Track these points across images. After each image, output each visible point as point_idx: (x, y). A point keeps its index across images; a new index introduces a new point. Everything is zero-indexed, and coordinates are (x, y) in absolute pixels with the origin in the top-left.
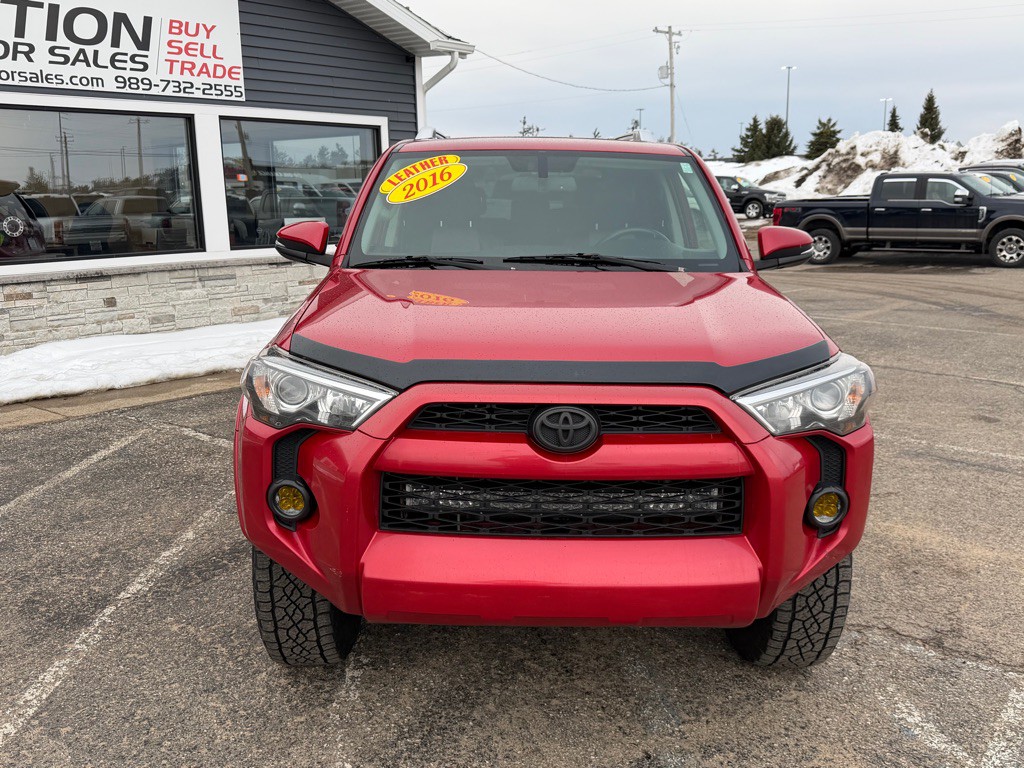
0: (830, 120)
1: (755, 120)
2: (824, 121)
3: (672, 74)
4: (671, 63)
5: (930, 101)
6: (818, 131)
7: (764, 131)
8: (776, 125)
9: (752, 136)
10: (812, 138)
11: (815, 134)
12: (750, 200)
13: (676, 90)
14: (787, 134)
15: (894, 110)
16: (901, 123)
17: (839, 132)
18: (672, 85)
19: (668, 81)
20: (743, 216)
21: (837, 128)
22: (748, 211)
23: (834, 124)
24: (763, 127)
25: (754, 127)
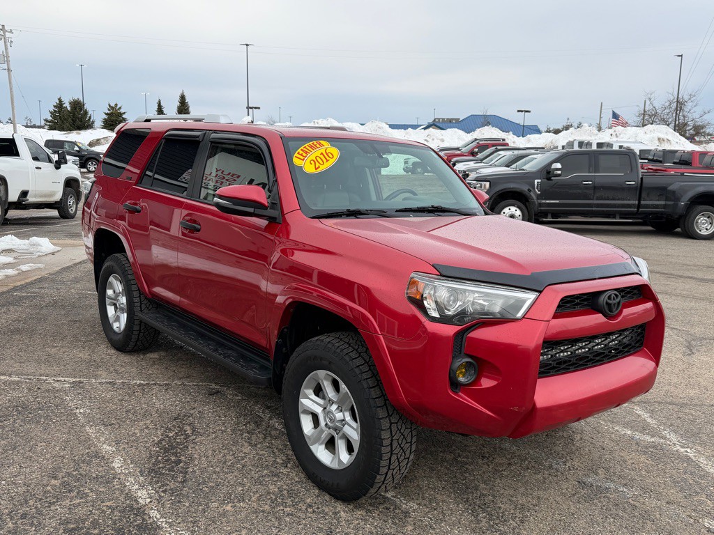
0: (116, 105)
1: (60, 100)
2: (113, 105)
3: (8, 62)
4: (7, 53)
5: (183, 98)
6: (109, 112)
7: (69, 109)
8: (77, 105)
9: (59, 112)
10: (106, 117)
11: (107, 114)
12: (89, 159)
13: (12, 74)
14: (86, 112)
15: (160, 102)
16: (165, 110)
17: (124, 113)
18: (9, 70)
19: (5, 66)
20: (85, 170)
21: (122, 111)
22: (88, 166)
23: (120, 108)
24: (67, 105)
25: (60, 105)
